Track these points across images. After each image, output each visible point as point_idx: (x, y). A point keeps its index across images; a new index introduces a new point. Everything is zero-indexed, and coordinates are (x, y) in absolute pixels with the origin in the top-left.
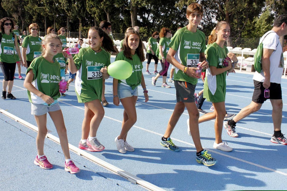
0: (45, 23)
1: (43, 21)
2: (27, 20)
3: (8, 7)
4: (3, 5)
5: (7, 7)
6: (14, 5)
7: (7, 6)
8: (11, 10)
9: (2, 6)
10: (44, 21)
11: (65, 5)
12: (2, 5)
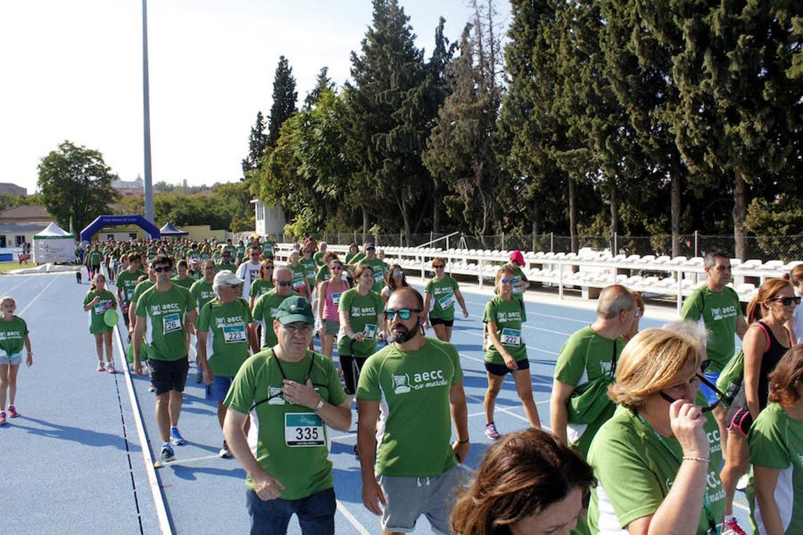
0: (571, 204)
1: (563, 196)
2: (501, 198)
3: (443, 162)
4: (425, 157)
5: (438, 162)
6: (460, 155)
7: (440, 159)
8: (451, 171)
9: (422, 162)
10: (567, 197)
11: (691, 131)
12: (423, 160)
